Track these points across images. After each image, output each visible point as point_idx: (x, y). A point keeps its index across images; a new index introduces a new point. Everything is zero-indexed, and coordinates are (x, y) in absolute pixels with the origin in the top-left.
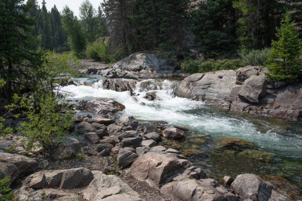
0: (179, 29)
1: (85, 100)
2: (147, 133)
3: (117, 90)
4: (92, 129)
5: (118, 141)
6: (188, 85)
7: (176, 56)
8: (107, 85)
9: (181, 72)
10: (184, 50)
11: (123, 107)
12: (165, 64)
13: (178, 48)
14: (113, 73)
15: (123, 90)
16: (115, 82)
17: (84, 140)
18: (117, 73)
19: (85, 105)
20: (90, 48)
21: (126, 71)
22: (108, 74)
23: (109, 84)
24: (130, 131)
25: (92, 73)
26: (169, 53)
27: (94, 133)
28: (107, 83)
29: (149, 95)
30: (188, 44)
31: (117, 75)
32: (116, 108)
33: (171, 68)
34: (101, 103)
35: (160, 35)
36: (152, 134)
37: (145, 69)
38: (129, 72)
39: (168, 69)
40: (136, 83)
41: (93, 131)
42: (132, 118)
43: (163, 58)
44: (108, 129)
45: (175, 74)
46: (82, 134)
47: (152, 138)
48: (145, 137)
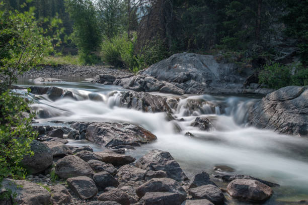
0: (259, 13)
1: (86, 122)
2: (196, 186)
3: (145, 110)
4: (86, 171)
5: (136, 197)
6: (273, 106)
7: (250, 59)
8: (129, 101)
9: (258, 87)
10: (265, 49)
11: (153, 138)
12: (230, 72)
13: (255, 46)
14: (141, 83)
15: (156, 110)
16: (143, 96)
17: (64, 191)
18: (148, 84)
19: (85, 131)
20: (106, 46)
21: (164, 82)
22: (133, 84)
23: (131, 99)
24: (161, 179)
25: (106, 82)
26: (239, 54)
27: (88, 179)
28: (128, 98)
29: (201, 121)
30: (273, 42)
31: (147, 87)
32: (140, 138)
33: (241, 79)
34: (112, 129)
35: (225, 23)
36: (206, 189)
37: (195, 79)
38: (167, 84)
39: (235, 82)
40: (178, 100)
41: (87, 175)
42: (166, 155)
43: (227, 62)
44: (119, 174)
45: (249, 90)
46: (65, 179)
47: (205, 197)
48: (191, 193)
